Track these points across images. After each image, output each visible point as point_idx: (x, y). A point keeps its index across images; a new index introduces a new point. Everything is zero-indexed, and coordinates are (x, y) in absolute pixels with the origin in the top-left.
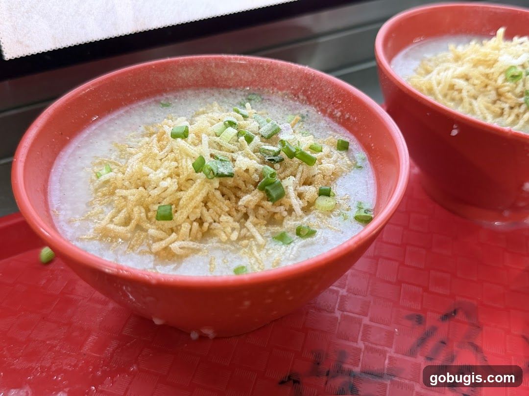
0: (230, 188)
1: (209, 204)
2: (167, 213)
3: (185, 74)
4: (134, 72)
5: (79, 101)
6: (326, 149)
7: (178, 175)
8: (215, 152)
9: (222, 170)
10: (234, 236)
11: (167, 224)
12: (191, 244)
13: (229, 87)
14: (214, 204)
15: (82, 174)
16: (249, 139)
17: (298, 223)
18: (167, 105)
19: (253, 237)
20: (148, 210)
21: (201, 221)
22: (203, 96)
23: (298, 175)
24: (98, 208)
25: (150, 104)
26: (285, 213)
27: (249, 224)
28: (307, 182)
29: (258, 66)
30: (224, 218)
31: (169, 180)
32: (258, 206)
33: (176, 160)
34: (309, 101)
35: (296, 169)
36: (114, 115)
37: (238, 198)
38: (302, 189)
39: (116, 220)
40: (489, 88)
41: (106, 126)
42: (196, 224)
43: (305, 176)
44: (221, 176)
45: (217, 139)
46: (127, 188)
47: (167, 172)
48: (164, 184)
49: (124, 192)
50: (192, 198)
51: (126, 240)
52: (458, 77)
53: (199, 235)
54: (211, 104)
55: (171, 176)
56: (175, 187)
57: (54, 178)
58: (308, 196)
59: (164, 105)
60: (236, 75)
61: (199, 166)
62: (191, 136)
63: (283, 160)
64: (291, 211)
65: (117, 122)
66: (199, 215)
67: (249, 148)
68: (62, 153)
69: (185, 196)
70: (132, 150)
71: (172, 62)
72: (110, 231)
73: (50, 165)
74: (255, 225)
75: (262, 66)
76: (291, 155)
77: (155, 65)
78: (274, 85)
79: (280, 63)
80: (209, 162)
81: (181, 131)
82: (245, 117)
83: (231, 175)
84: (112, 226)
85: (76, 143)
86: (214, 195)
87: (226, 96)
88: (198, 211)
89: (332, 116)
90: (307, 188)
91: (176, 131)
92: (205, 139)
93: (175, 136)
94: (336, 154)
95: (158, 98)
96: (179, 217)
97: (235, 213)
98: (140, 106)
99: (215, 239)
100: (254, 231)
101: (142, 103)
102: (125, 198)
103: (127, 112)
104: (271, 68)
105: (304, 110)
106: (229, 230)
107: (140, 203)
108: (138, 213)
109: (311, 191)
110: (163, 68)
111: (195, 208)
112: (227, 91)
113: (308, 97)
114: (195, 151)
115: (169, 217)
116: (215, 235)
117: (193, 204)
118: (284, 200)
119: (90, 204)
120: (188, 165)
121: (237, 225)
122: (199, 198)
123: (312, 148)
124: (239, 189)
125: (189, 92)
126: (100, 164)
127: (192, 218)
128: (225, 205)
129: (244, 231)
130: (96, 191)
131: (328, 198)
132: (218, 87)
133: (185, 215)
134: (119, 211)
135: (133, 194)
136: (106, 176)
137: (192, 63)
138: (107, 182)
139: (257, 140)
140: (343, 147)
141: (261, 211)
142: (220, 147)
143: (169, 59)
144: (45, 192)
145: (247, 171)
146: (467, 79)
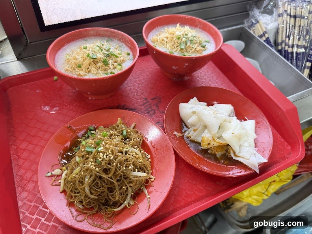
0: (96, 62)
1: (90, 65)
2: (80, 66)
3: (91, 32)
4: (78, 32)
5: (63, 39)
6: (123, 54)
7: (83, 58)
8: (93, 53)
9: (93, 57)
10: (95, 73)
11: (80, 69)
12: (85, 73)
13: (103, 36)
14: (92, 65)
15: (63, 57)
16: (102, 50)
17: (111, 71)
18: (86, 41)
19: (100, 73)
20: (76, 65)
21: (88, 68)
22: (96, 38)
23: (113, 60)
24: (66, 65)
25: (82, 40)
26: (108, 69)
27: (99, 70)
28: (115, 62)
29: (111, 31)
30: (93, 68)
31: (81, 59)
32: (102, 66)
33: (83, 54)
34: (123, 42)
35: (113, 59)
36: (72, 43)
37: (97, 64)
38: (114, 63)
39: (69, 67)
40: (172, 41)
41: (70, 45)
42: (86, 69)
43: (115, 60)
44: (93, 58)
45: (94, 50)
46: (72, 60)
47: (81, 57)
48: (80, 59)
49: (71, 61)
50: (86, 63)
51: (71, 71)
52: (165, 38)
53: (87, 72)
54: (98, 41)
55: (82, 58)
56: (82, 60)
57: (56, 57)
58: (115, 65)
59: (85, 41)
60: (105, 33)
61: (88, 56)
62: (88, 49)
63: (110, 56)
64: (110, 68)
65: (73, 44)
66: (88, 67)
67: (101, 53)
68: (59, 52)
69: (84, 62)
70: (75, 52)
71: (88, 29)
72: (68, 69)
73: (55, 54)
74: (101, 71)
75: (112, 31)
76: (112, 55)
77: (84, 30)
78: (115, 37)
79: (116, 31)
80: (91, 55)
81: (85, 47)
82: (103, 45)
83: (96, 58)
84: (68, 68)
85: (62, 49)
86: (91, 63)
87: (102, 39)
88: (87, 66)
89: (128, 46)
90: (115, 63)
91: (84, 47)
92: (91, 49)
93: (83, 48)
94: (126, 56)
95: (84, 38)
96: (83, 67)
97: (96, 68)
98: (79, 41)
99: (91, 73)
100: (100, 72)
101: (80, 40)
102: (71, 62)
103: (76, 42)
104: (114, 32)
105: (122, 44)
106: (94, 71)
107: (75, 63)
108: (74, 66)
109: (116, 64)
110: (86, 31)
111: (87, 65)
112: (103, 37)
113: (123, 41)
114: (88, 52)
115: (80, 67)
116: (91, 72)
117: (86, 64)
118: (108, 65)
119: (64, 64)
120: (86, 55)
121: (96, 70)
122: (88, 63)
123: (119, 54)
124: (98, 62)
125: (93, 37)
126: (67, 55)
127: (86, 67)
128: (94, 65)
129: (98, 72)
130: (66, 61)
131: (120, 66)
132: (100, 36)
133: (84, 67)
134: (70, 66)
135: (73, 61)
136: (68, 57)
137: (93, 30)
138: (68, 59)
139: (104, 51)
140: (128, 54)
141: (103, 68)
142: (95, 52)
143: (87, 28)
144: (54, 60)
145: (100, 58)
146: (167, 38)
